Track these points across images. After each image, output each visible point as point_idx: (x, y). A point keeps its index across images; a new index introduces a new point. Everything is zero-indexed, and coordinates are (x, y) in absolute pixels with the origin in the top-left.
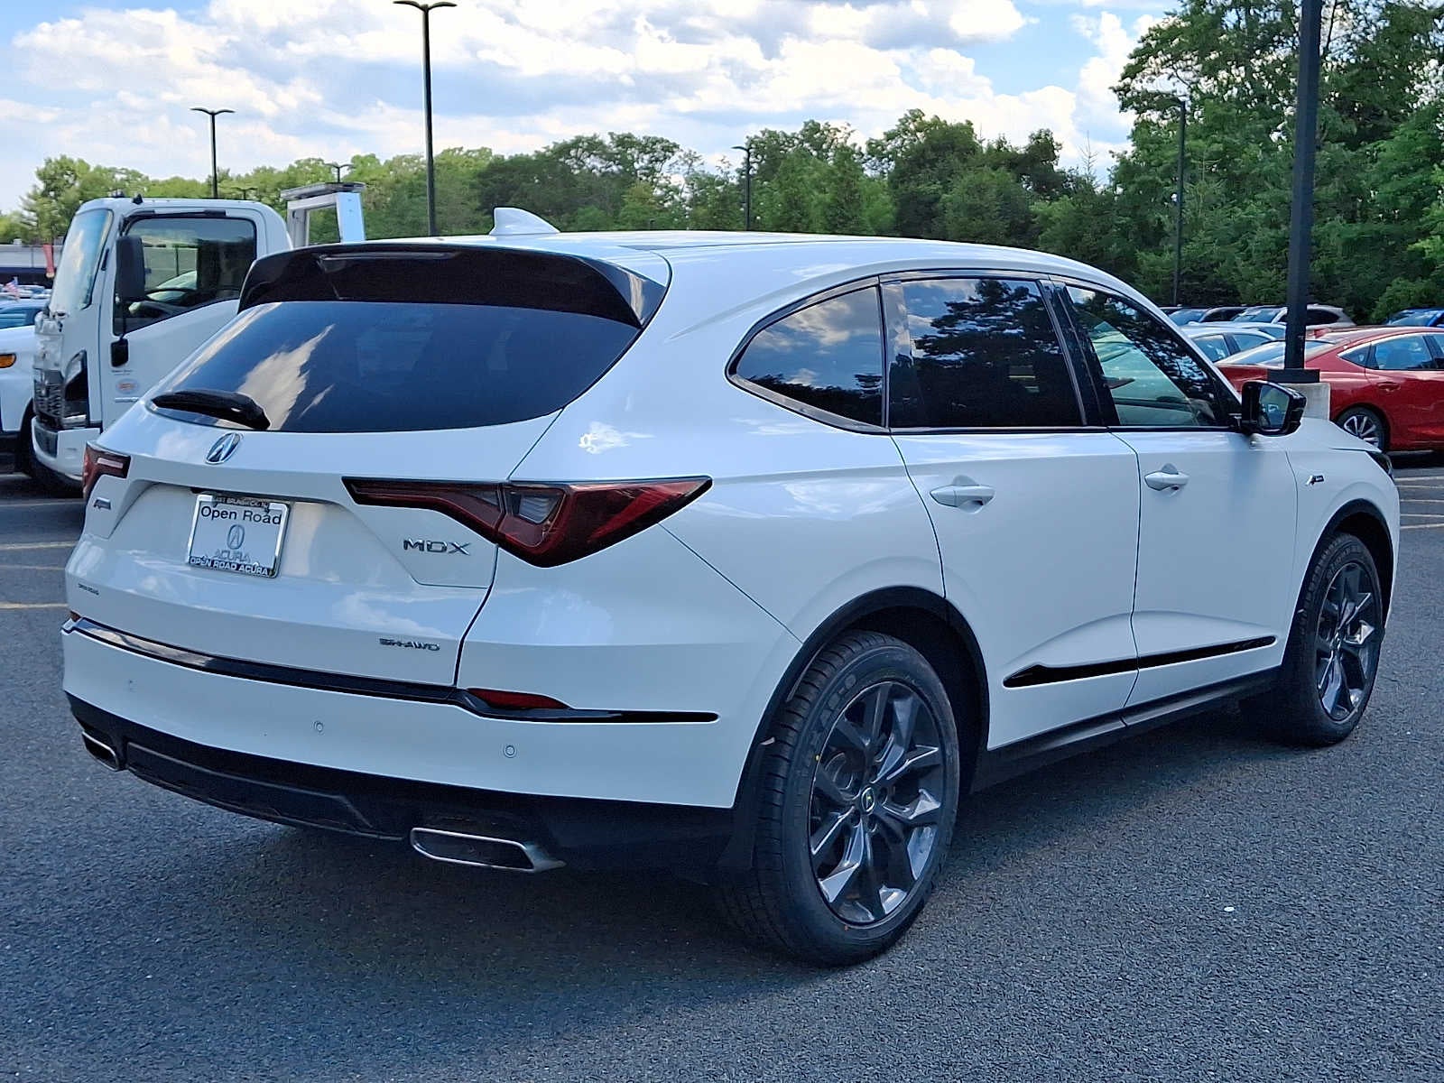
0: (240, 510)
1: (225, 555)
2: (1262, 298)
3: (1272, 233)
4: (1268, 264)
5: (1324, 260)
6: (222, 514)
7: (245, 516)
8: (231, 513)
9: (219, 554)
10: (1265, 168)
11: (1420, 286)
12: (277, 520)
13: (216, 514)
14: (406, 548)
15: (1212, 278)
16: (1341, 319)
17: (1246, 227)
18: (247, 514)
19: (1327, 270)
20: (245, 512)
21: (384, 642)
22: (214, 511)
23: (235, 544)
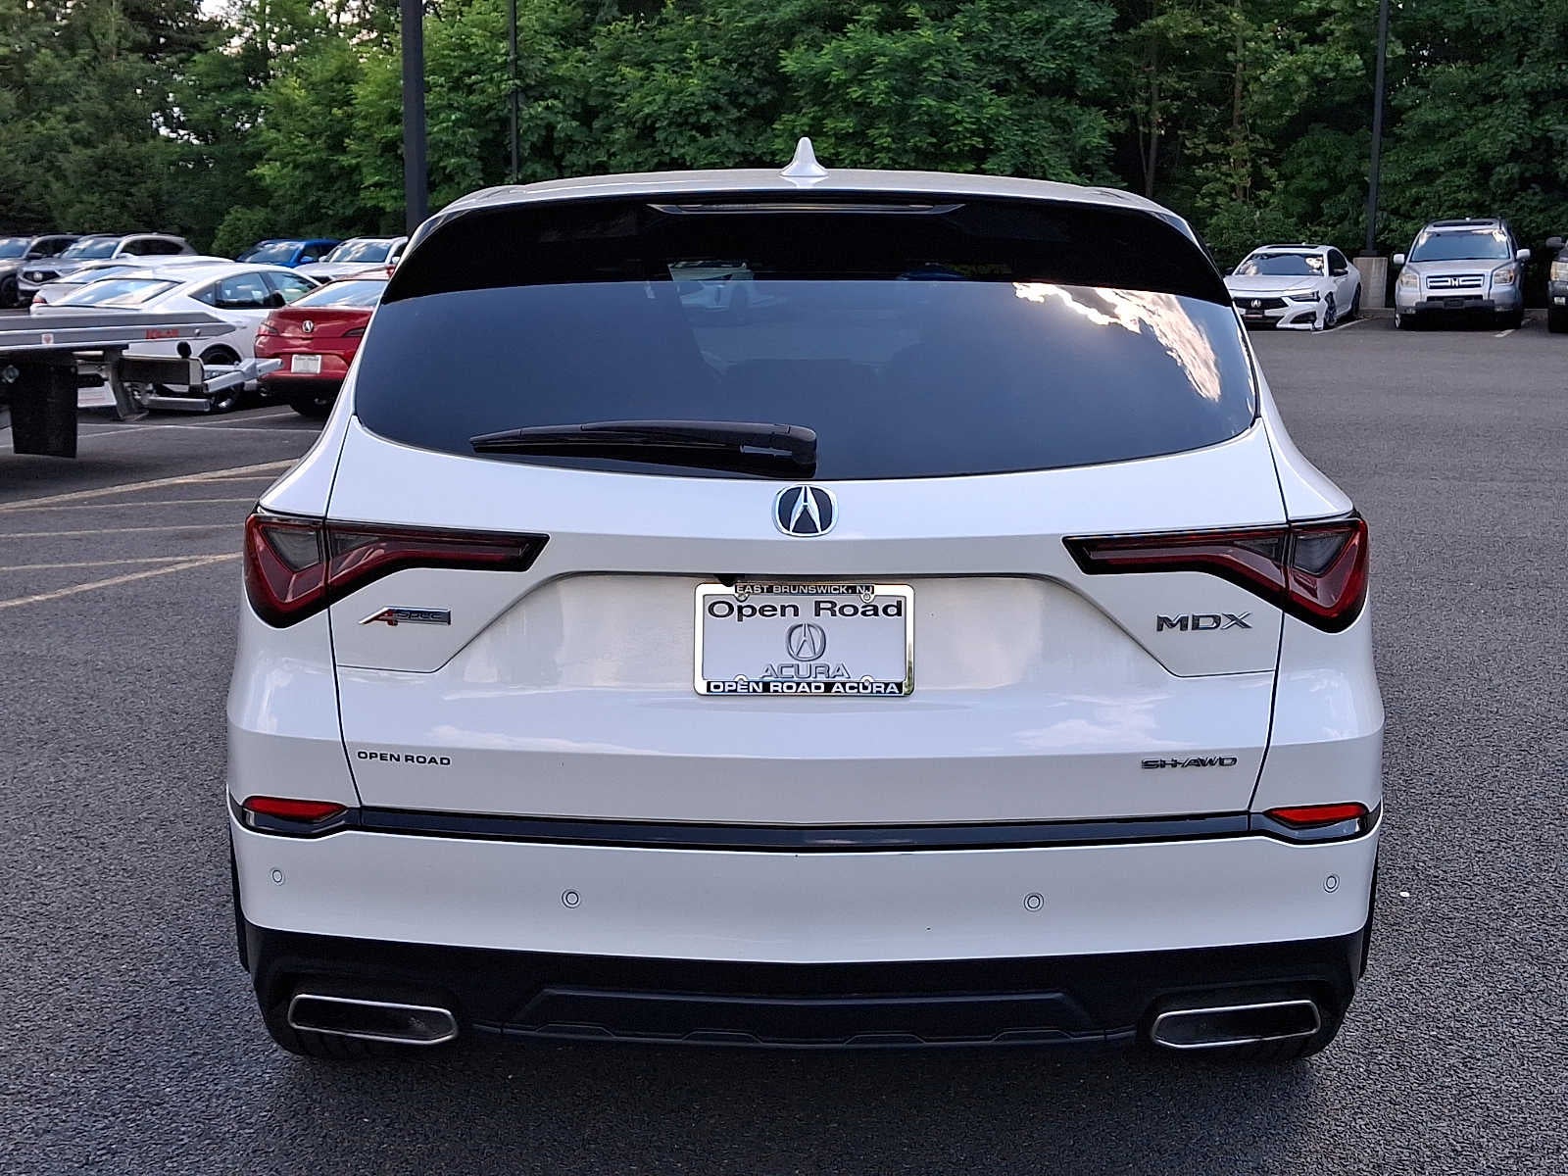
0: (806, 603)
1: (792, 671)
2: (87, 226)
3: (89, 152)
4: (90, 188)
5: (150, 184)
7: (818, 609)
8: (785, 607)
10: (61, 78)
11: (260, 214)
12: (893, 611)
13: (746, 610)
14: (1160, 628)
15: (18, 202)
16: (185, 250)
17: (47, 144)
18: (824, 605)
19: (155, 196)
20: (818, 603)
21: (1147, 765)
22: (742, 607)
23: (807, 652)
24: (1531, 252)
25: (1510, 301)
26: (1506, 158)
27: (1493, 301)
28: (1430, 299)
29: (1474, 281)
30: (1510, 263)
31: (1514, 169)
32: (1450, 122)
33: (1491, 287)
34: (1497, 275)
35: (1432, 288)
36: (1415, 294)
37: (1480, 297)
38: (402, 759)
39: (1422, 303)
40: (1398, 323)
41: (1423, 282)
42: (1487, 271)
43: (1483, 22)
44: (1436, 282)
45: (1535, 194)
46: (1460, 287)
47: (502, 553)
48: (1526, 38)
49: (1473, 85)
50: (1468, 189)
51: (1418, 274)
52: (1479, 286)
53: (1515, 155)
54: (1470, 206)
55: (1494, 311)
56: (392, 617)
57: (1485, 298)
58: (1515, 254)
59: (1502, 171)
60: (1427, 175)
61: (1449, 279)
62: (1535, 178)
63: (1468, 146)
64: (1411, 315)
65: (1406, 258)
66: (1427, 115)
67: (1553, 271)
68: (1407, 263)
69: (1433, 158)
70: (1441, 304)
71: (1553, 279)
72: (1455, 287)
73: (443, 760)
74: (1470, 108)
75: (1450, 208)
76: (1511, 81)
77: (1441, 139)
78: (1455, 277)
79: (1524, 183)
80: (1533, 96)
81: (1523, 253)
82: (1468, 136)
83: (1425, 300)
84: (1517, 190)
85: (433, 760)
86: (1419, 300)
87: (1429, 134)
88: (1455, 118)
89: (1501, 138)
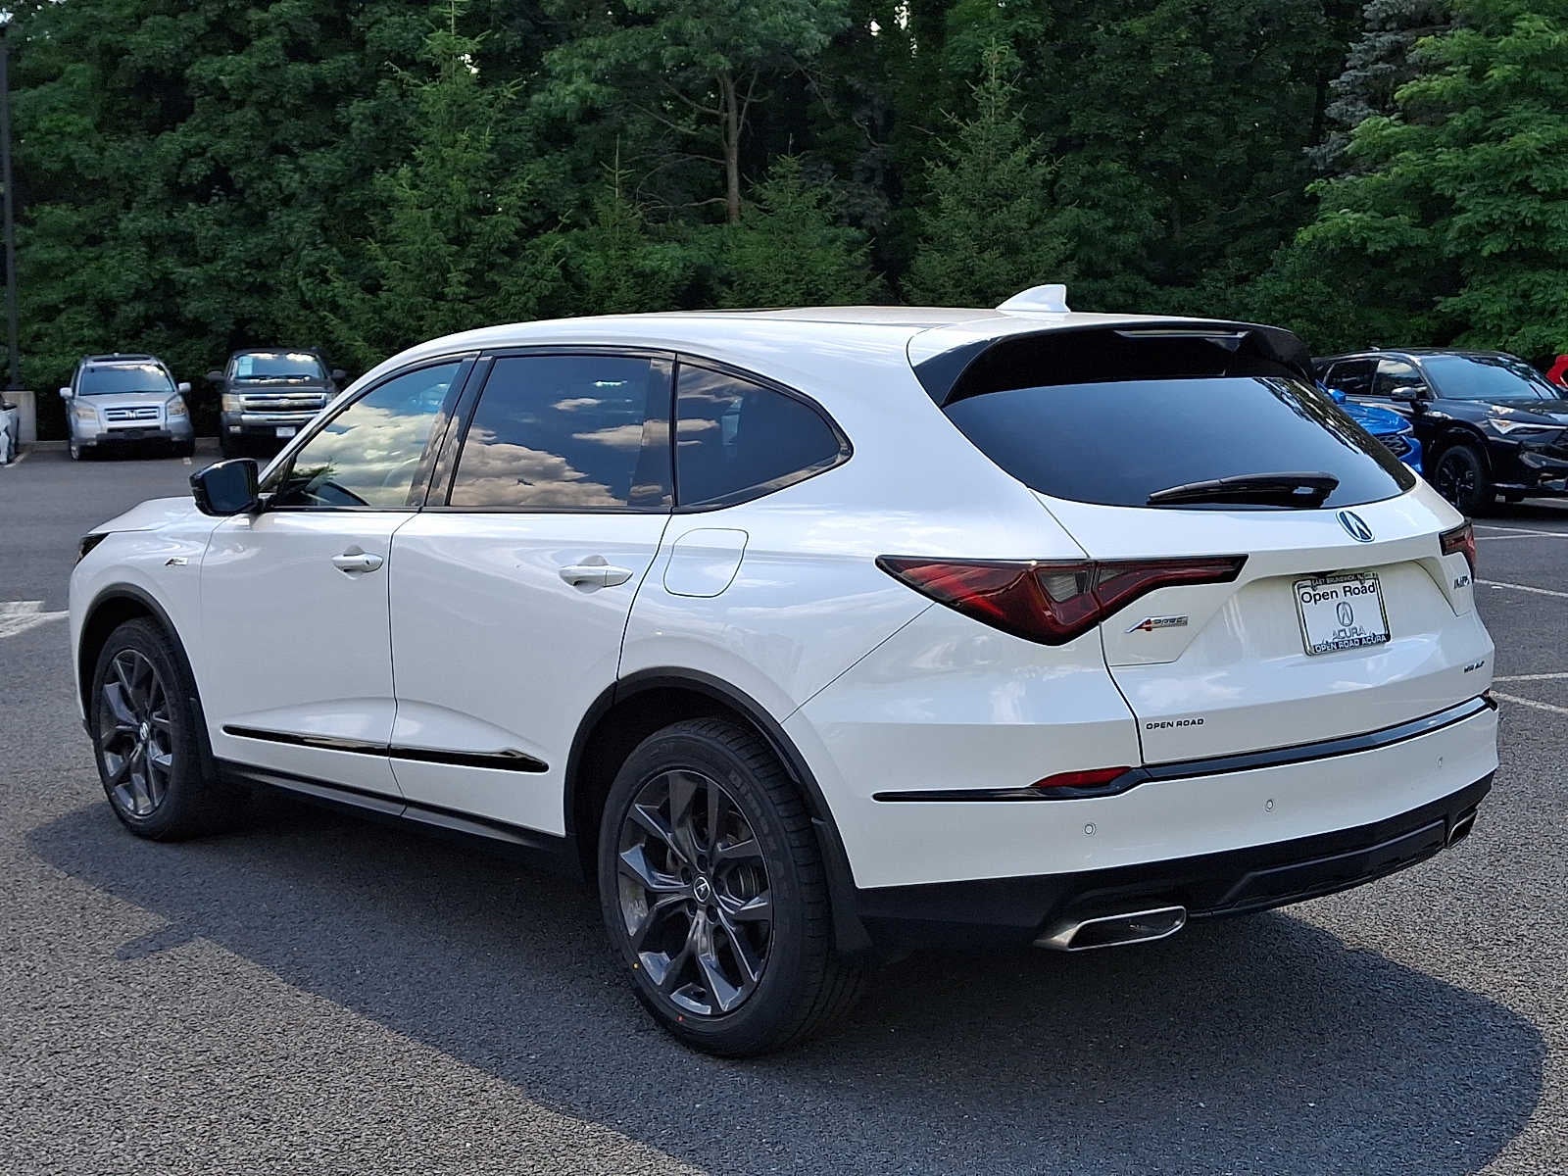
0: (1339, 587)
1: (1342, 634)
6: (1324, 596)
7: (1345, 592)
8: (1332, 593)
9: (1336, 635)
12: (1372, 589)
13: (1317, 597)
18: (1347, 589)
20: (1344, 588)
22: (1315, 595)
23: (1347, 622)
24: (192, 385)
25: (184, 431)
26: (130, 296)
27: (170, 431)
28: (111, 430)
29: (150, 413)
30: (175, 396)
31: (140, 307)
32: (63, 263)
33: (166, 419)
34: (170, 407)
35: (111, 420)
36: (94, 426)
37: (158, 428)
38: (1175, 724)
39: (104, 434)
40: (75, 455)
41: (101, 414)
42: (161, 403)
43: (87, 167)
44: (114, 414)
45: (160, 331)
46: (137, 418)
47: (1219, 570)
48: (132, 186)
49: (81, 226)
50: (91, 326)
51: (95, 406)
52: (155, 417)
53: (139, 295)
54: (96, 343)
55: (170, 441)
56: (1147, 626)
57: (163, 428)
58: (178, 387)
59: (128, 309)
60: (49, 313)
61: (126, 411)
62: (159, 317)
63: (88, 285)
64: (93, 447)
65: (74, 391)
66: (38, 252)
67: (225, 402)
68: (77, 396)
69: (52, 296)
70: (121, 435)
71: (226, 409)
72: (133, 419)
73: (1201, 722)
74: (78, 247)
75: (76, 344)
76: (126, 224)
77: (57, 277)
78: (132, 409)
79: (149, 322)
80: (148, 240)
81: (184, 386)
82: (83, 276)
83: (106, 432)
84: (143, 327)
85: (1194, 722)
86: (99, 432)
87: (44, 272)
88: (68, 258)
89: (125, 278)
